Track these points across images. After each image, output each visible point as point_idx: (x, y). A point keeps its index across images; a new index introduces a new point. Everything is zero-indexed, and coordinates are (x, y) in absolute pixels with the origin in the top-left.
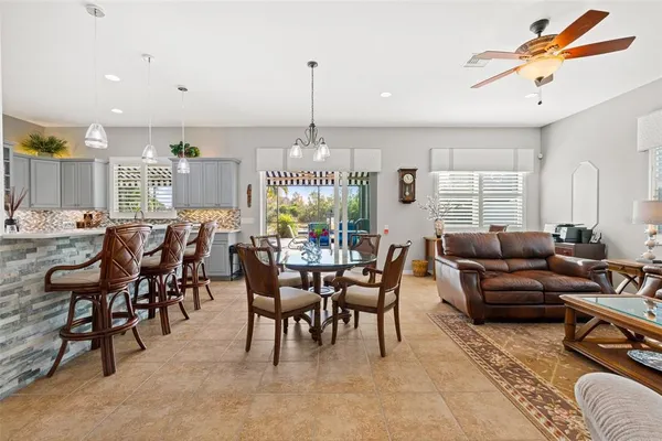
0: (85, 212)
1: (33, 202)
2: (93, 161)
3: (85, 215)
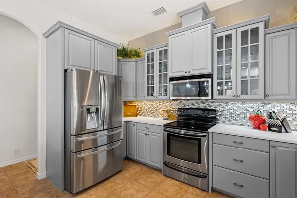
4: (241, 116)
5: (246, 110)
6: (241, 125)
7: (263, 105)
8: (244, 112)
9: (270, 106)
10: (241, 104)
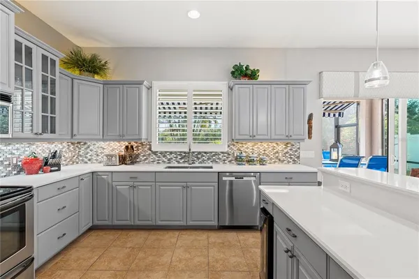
0: (127, 144)
1: (75, 132)
2: (141, 83)
3: (127, 147)
4: (5, 163)
5: (12, 154)
6: (5, 176)
7: (28, 145)
8: (10, 156)
9: (34, 147)
10: (6, 146)
